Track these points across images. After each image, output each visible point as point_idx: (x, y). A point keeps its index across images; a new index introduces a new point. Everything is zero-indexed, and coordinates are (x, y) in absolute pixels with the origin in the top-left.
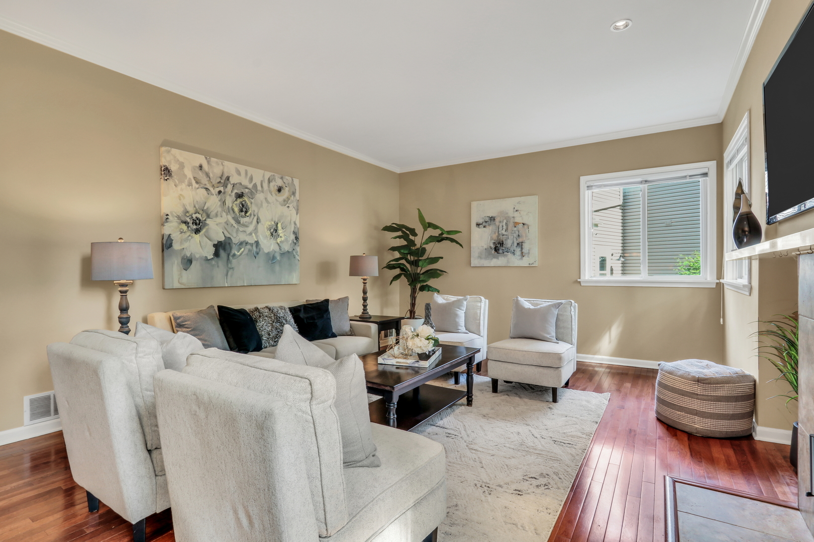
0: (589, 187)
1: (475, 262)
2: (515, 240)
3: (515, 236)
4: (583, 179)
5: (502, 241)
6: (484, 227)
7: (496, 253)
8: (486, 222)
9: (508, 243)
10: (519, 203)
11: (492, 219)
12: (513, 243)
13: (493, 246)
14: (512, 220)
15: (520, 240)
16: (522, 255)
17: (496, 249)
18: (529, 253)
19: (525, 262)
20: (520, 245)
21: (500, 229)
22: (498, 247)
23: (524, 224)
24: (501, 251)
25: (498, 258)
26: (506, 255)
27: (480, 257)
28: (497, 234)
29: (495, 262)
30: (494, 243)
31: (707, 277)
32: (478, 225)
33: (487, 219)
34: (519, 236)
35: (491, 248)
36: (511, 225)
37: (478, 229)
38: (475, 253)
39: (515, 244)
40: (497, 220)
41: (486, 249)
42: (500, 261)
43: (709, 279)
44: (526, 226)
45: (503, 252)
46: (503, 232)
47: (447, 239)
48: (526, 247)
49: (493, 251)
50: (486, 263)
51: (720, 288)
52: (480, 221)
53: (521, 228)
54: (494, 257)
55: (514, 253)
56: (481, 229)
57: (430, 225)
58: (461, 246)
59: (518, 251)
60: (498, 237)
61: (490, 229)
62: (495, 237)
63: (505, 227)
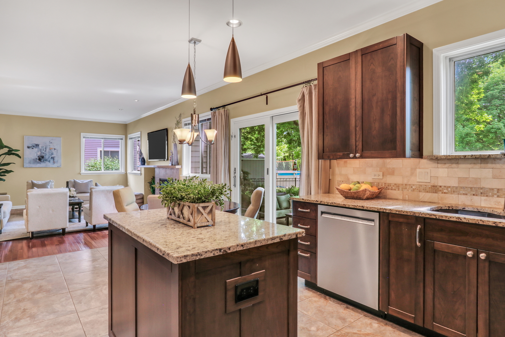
0: (84, 137)
1: (26, 165)
2: (50, 156)
3: (50, 154)
4: (83, 134)
5: (43, 156)
6: (32, 149)
7: (39, 161)
8: (33, 146)
9: (47, 157)
10: (52, 139)
11: (37, 145)
12: (49, 157)
14: (48, 147)
15: (53, 156)
16: (54, 163)
17: (40, 159)
18: (57, 162)
19: (55, 165)
20: (53, 158)
21: (42, 150)
22: (41, 159)
23: (55, 149)
24: (42, 160)
25: (40, 163)
26: (45, 162)
27: (30, 163)
28: (40, 152)
29: (38, 165)
30: (38, 157)
31: (122, 170)
32: (28, 147)
33: (34, 145)
34: (52, 154)
35: (36, 159)
36: (48, 150)
37: (28, 149)
38: (26, 161)
39: (50, 158)
40: (40, 146)
41: (33, 159)
42: (42, 165)
43: (123, 172)
44: (56, 150)
45: (44, 161)
46: (44, 152)
47: (14, 154)
48: (56, 159)
49: (38, 160)
50: (33, 166)
51: (126, 174)
52: (30, 146)
53: (53, 151)
54: (38, 163)
55: (49, 162)
56: (30, 150)
57: (6, 147)
58: (20, 157)
59: (52, 161)
60: (41, 154)
61: (36, 150)
62: (39, 154)
63: (44, 150)
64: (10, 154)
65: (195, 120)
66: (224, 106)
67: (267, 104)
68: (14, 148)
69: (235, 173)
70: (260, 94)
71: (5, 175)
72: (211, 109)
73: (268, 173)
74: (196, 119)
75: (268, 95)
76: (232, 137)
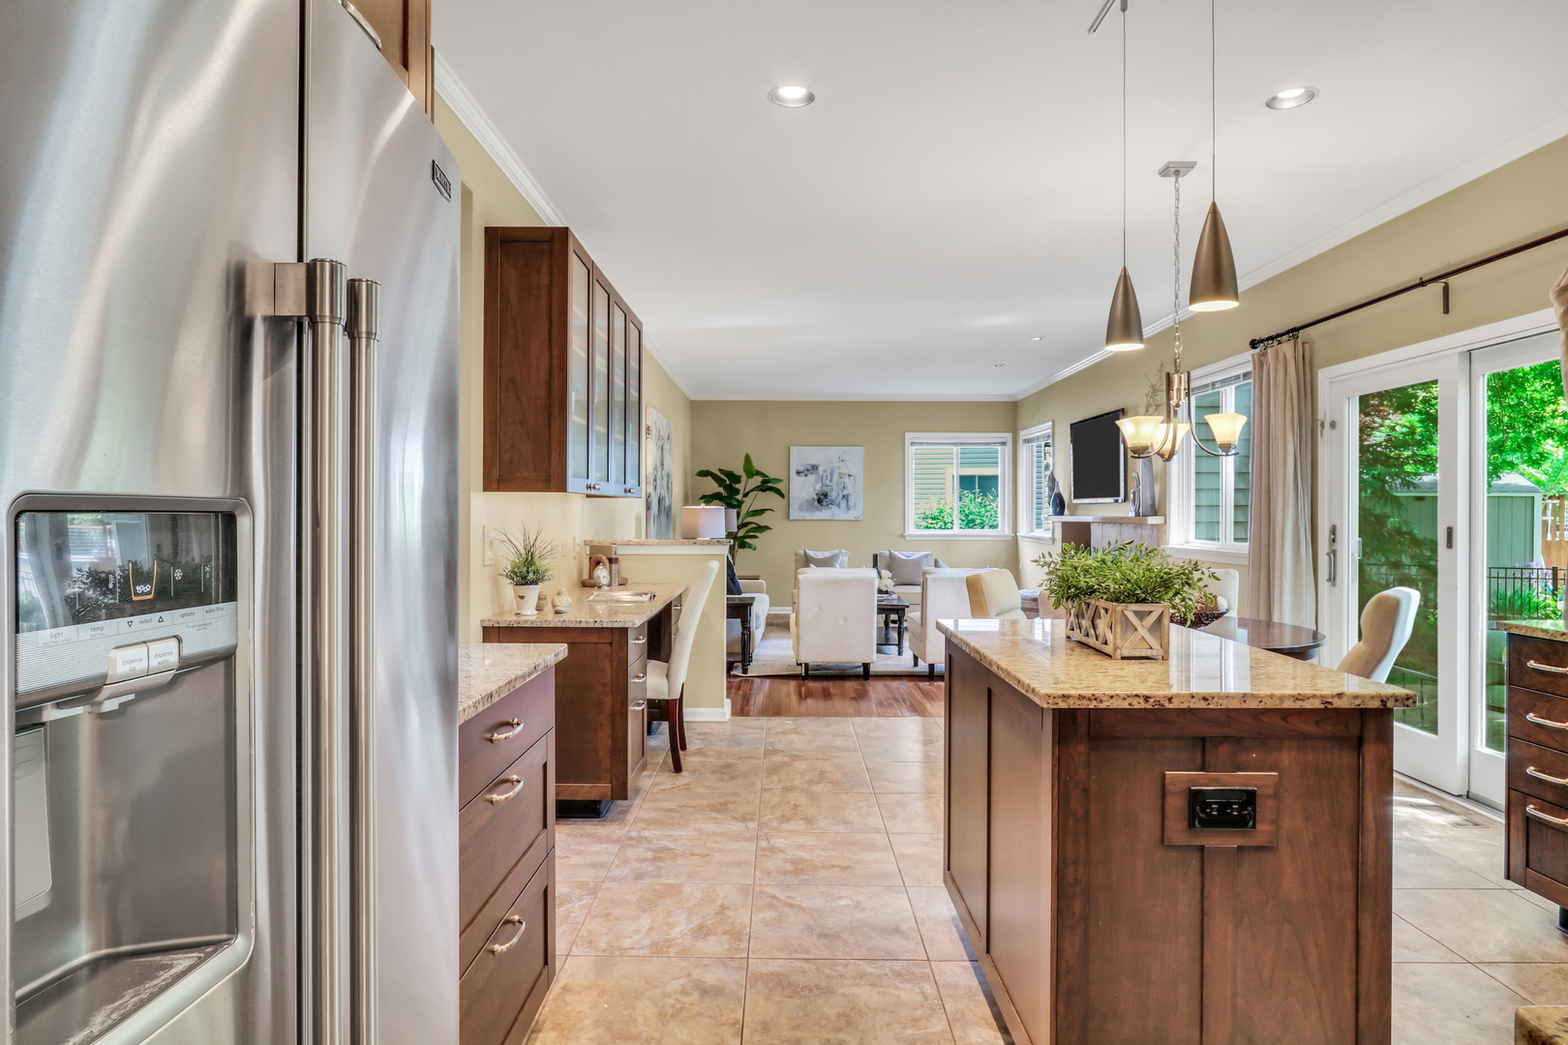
0: (912, 444)
1: (794, 515)
2: (840, 492)
3: (840, 487)
4: (909, 437)
5: (826, 493)
6: (806, 476)
7: (819, 505)
8: (808, 470)
9: (833, 495)
10: (844, 452)
11: (815, 468)
12: (838, 495)
13: (816, 498)
14: (837, 471)
15: (846, 492)
16: (848, 508)
17: (819, 501)
18: (855, 507)
19: (851, 515)
20: (846, 497)
21: (824, 479)
22: (822, 499)
23: (849, 476)
24: (825, 503)
25: (821, 511)
26: (831, 508)
27: (801, 509)
28: (820, 484)
29: (817, 515)
30: (817, 494)
31: (1004, 530)
32: (798, 473)
33: (809, 467)
34: (844, 487)
35: (813, 499)
36: (836, 477)
37: (798, 477)
38: (794, 505)
39: (841, 496)
40: (821, 469)
41: (807, 501)
42: (824, 514)
43: (1006, 533)
44: (852, 478)
45: (827, 505)
46: (828, 482)
47: (771, 489)
48: (852, 500)
49: (816, 503)
50: (808, 516)
51: (1015, 538)
52: (801, 469)
53: (846, 480)
54: (817, 509)
55: (839, 506)
56: (802, 478)
57: (758, 473)
58: (782, 495)
59: (843, 503)
60: (821, 487)
61: (812, 478)
62: (818, 487)
63: (829, 477)
64: (764, 488)
65: (1179, 390)
66: (1293, 332)
67: (1446, 310)
68: (772, 476)
69: (1334, 540)
70: (1418, 281)
71: (755, 537)
72: (1254, 344)
73: (1450, 543)
74: (1182, 388)
75: (1451, 280)
76: (1323, 426)
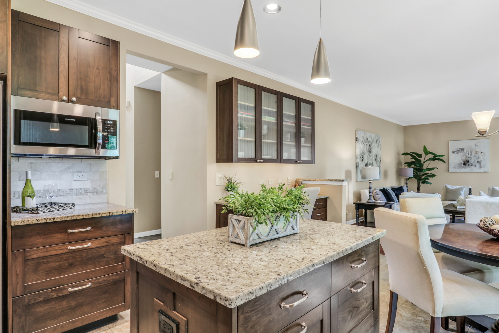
1: (451, 170)
2: (476, 160)
3: (476, 158)
5: (468, 160)
6: (457, 153)
7: (464, 166)
8: (458, 151)
9: (472, 161)
10: (478, 142)
11: (462, 150)
12: (475, 161)
13: (463, 163)
14: (474, 150)
15: (479, 160)
16: (480, 167)
17: (465, 164)
18: (484, 166)
19: (482, 170)
20: (479, 162)
21: (467, 154)
22: (466, 163)
23: (481, 152)
24: (467, 165)
25: (465, 168)
26: (471, 167)
27: (455, 168)
28: (465, 157)
29: (463, 170)
30: (463, 161)
32: (453, 152)
33: (459, 150)
34: (478, 158)
35: (461, 163)
36: (473, 153)
37: (453, 154)
38: (451, 166)
39: (476, 162)
40: (465, 151)
41: (458, 164)
42: (467, 169)
44: (482, 154)
45: (469, 166)
46: (469, 156)
47: (438, 159)
48: (482, 163)
50: (458, 170)
52: (455, 150)
53: (479, 154)
54: (463, 168)
55: (475, 166)
56: (455, 154)
57: (430, 153)
58: (444, 162)
59: (478, 165)
60: (466, 158)
61: (460, 154)
62: (464, 158)
63: (470, 154)
64: (434, 159)
68: (438, 154)
71: (429, 179)
